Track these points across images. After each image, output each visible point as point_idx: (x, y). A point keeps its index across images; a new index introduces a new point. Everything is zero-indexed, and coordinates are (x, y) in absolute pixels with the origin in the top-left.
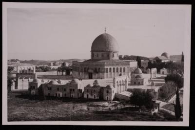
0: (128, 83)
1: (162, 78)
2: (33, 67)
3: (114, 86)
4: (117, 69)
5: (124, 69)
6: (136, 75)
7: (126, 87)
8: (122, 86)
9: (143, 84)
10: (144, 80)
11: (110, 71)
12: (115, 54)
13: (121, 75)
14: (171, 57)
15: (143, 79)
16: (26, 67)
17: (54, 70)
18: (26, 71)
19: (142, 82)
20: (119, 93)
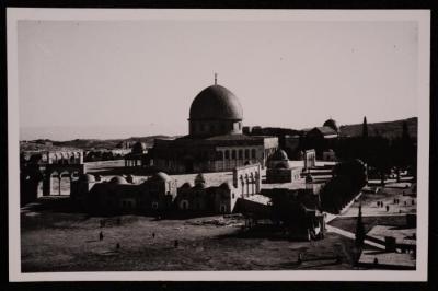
0: (261, 179)
1: (326, 167)
2: (79, 153)
3: (235, 185)
4: (240, 152)
5: (254, 151)
6: (276, 162)
7: (257, 187)
8: (250, 185)
9: (289, 181)
10: (293, 171)
11: (227, 157)
12: (236, 125)
13: (247, 163)
14: (342, 127)
15: (290, 171)
16: (65, 153)
17: (118, 157)
18: (66, 161)
19: (290, 176)
20: (246, 198)
